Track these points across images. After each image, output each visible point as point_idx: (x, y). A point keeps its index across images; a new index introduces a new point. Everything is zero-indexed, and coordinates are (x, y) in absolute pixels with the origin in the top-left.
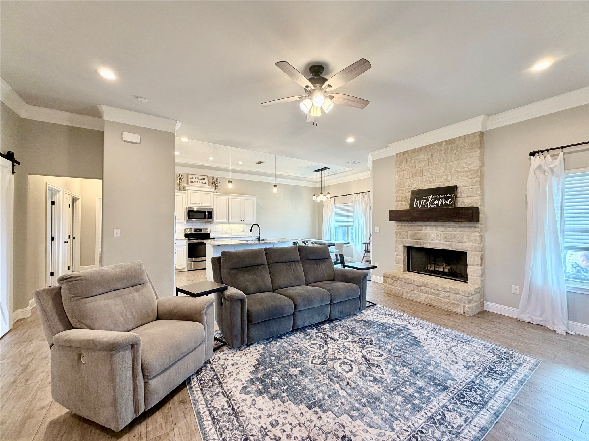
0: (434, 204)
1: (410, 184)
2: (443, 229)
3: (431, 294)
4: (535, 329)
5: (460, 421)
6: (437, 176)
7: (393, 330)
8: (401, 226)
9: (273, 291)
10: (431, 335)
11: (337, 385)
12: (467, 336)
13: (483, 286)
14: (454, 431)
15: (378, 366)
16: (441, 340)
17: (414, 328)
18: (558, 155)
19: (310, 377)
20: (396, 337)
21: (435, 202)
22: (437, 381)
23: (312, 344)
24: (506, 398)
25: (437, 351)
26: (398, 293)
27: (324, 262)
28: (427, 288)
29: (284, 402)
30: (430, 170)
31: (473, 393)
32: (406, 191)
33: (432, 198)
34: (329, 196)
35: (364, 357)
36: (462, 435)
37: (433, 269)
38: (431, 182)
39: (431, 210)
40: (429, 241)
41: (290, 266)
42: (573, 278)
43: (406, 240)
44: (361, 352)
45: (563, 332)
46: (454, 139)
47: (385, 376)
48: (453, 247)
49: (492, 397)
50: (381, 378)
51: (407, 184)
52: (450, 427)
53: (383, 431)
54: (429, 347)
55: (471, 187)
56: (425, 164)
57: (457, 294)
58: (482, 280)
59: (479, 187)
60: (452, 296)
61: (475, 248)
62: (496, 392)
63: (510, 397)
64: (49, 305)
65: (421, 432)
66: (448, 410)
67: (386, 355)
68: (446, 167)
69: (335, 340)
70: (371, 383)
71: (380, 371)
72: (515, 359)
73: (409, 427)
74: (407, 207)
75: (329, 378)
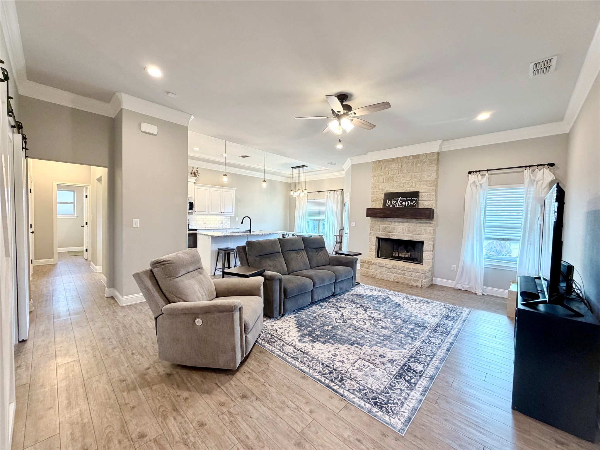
0: (402, 205)
1: (384, 187)
2: (408, 224)
3: (399, 274)
4: (464, 293)
5: (438, 342)
6: (405, 183)
7: (380, 299)
8: (375, 221)
9: (288, 274)
10: (406, 300)
11: (362, 332)
12: (428, 300)
13: (433, 267)
14: (437, 346)
15: (381, 320)
16: (413, 303)
17: (393, 297)
18: (485, 175)
19: (341, 330)
20: (384, 303)
21: (403, 203)
22: (419, 325)
23: (329, 311)
24: (459, 329)
25: (413, 309)
26: (373, 275)
27: (322, 250)
28: (395, 270)
29: (333, 344)
30: (400, 177)
31: (441, 328)
32: (380, 193)
33: (401, 200)
34: (306, 192)
35: (369, 316)
36: (442, 347)
37: (398, 255)
38: (400, 187)
39: (399, 209)
40: (396, 234)
41: (298, 253)
42: (487, 258)
43: (378, 232)
44: (366, 313)
45: (481, 294)
46: (419, 155)
47: (388, 325)
48: (414, 238)
49: (451, 329)
50: (386, 326)
51: (381, 187)
52: (435, 345)
53: (401, 351)
54: (407, 307)
55: (429, 193)
56: (397, 172)
57: (417, 272)
58: (432, 262)
59: (434, 193)
60: (414, 274)
61: (430, 239)
62: (453, 327)
63: (460, 328)
64: (149, 284)
65: (421, 348)
66: (431, 337)
67: (383, 314)
68: (412, 176)
69: (344, 308)
70: (382, 329)
71: (384, 323)
72: (458, 310)
73: (413, 347)
74: (381, 206)
75: (354, 329)
